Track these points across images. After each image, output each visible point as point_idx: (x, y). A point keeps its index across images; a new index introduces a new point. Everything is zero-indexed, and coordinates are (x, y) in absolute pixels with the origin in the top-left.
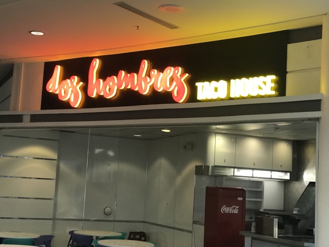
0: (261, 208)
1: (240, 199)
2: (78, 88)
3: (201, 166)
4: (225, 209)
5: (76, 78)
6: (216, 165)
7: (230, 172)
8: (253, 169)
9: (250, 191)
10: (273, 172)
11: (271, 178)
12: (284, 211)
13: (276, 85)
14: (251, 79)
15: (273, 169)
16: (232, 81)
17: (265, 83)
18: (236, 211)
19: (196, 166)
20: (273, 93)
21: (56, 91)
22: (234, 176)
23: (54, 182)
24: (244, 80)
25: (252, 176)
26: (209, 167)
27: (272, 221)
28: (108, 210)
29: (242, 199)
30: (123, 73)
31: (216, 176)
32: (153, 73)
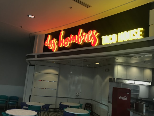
0: (138, 97)
1: (128, 93)
2: (55, 44)
3: (112, 78)
4: (121, 98)
5: (55, 39)
6: (118, 78)
7: (124, 81)
8: (135, 80)
9: (134, 90)
10: (143, 82)
11: (143, 85)
12: (149, 98)
13: (143, 33)
14: (129, 31)
15: (144, 81)
16: (119, 33)
17: (137, 33)
18: (126, 99)
19: (110, 78)
20: (142, 37)
21: (48, 45)
22: (126, 83)
23: (57, 83)
24: (125, 32)
25: (134, 83)
26: (115, 79)
27: (143, 105)
28: (77, 94)
29: (129, 93)
30: (72, 35)
31: (118, 83)
32: (83, 34)
